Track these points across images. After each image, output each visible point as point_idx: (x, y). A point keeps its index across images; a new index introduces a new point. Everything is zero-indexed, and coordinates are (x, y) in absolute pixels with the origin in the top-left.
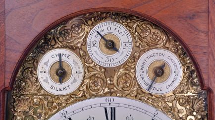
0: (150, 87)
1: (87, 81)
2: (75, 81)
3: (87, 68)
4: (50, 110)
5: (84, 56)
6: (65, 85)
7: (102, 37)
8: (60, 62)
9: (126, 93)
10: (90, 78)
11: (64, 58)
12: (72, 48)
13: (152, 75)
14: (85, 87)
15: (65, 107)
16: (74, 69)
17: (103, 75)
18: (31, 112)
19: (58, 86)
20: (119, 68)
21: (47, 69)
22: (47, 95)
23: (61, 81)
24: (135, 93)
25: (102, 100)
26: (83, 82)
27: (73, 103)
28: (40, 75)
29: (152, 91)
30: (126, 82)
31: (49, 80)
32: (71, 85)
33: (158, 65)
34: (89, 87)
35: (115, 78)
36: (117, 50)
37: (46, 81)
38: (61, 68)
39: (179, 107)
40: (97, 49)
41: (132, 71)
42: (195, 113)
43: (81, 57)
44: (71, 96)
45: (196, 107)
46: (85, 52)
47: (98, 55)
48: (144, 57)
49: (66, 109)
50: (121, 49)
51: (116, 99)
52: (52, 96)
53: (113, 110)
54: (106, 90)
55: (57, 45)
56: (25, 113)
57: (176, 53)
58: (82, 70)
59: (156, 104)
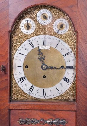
0: (58, 32)
1: (37, 30)
2: (33, 29)
3: (37, 25)
4: (25, 39)
5: (36, 21)
6: (29, 31)
7: (42, 15)
8: (28, 23)
9: (50, 34)
10: (38, 28)
11: (29, 22)
12: (32, 18)
13: (59, 28)
14: (36, 32)
15: (29, 38)
16: (33, 25)
17: (42, 28)
18: (18, 40)
19: (27, 31)
20: (48, 25)
21: (23, 25)
22: (23, 34)
23: (28, 30)
24: (53, 34)
25: (42, 36)
26: (35, 30)
27: (32, 37)
28: (21, 27)
29: (59, 33)
30: (50, 30)
31: (24, 29)
32: (31, 31)
33: (61, 24)
34: (37, 32)
35: (46, 29)
36: (47, 19)
37: (23, 29)
38: (28, 25)
39: (68, 39)
40: (40, 19)
41: (52, 26)
42: (73, 40)
43: (35, 21)
44: (31, 34)
45: (73, 38)
46: (36, 20)
47: (41, 21)
48: (56, 21)
49: (30, 39)
50: (48, 19)
51: (46, 36)
52: (25, 34)
53: (46, 40)
54: (43, 33)
55: (27, 17)
56: (16, 40)
57: (67, 20)
58: (35, 26)
59: (60, 38)
